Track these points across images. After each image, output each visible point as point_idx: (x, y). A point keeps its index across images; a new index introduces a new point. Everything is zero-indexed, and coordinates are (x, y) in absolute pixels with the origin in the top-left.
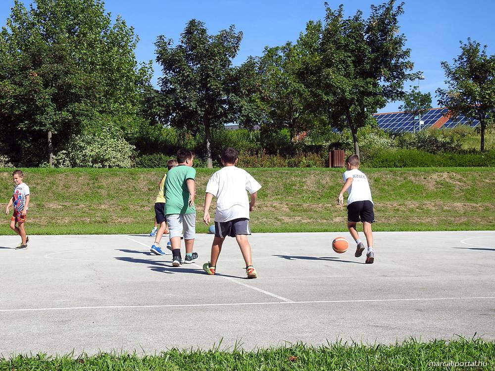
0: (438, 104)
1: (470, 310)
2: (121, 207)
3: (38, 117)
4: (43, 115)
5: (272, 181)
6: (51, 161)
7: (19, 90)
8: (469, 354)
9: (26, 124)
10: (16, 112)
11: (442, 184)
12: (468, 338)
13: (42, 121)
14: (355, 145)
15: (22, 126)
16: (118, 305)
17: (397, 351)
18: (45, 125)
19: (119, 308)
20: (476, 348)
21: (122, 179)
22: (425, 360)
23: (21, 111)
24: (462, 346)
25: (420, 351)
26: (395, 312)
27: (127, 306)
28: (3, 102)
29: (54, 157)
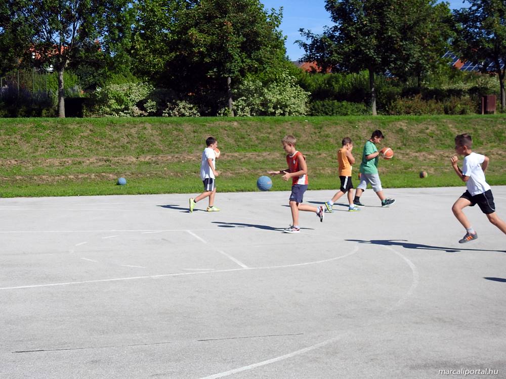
3: (228, 64)
4: (232, 62)
6: (231, 108)
7: (209, 39)
9: (214, 72)
10: (207, 60)
14: (501, 91)
15: (211, 73)
18: (234, 73)
23: (211, 59)
28: (196, 50)
29: (234, 103)
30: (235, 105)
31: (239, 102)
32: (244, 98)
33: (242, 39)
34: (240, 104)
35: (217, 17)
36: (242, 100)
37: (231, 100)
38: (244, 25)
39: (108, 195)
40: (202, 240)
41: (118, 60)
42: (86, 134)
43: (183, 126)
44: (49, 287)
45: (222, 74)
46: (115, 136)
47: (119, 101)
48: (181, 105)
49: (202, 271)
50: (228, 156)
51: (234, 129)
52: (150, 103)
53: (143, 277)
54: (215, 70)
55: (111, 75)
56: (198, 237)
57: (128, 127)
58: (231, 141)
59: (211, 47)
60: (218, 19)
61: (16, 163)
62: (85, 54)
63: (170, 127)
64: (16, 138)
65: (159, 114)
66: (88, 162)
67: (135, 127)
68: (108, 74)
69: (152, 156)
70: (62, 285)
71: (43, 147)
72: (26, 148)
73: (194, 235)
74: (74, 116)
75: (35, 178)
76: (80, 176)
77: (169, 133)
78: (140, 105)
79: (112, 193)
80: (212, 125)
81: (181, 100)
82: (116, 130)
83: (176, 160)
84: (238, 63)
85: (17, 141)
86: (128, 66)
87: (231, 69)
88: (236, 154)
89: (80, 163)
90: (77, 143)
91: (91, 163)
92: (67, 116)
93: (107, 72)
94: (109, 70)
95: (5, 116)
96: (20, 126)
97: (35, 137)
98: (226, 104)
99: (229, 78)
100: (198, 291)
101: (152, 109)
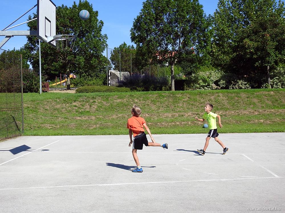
3: (268, 58)
4: (270, 57)
6: (269, 83)
7: (256, 44)
10: (255, 56)
13: (270, 61)
15: (257, 64)
18: (271, 63)
23: (258, 55)
28: (248, 51)
29: (271, 81)
30: (272, 82)
31: (274, 80)
32: (278, 78)
33: (276, 43)
34: (275, 81)
35: (260, 32)
36: (276, 79)
37: (269, 79)
38: (277, 36)
39: (197, 133)
40: (251, 160)
41: (204, 58)
42: (186, 100)
43: (241, 95)
44: (164, 183)
45: (264, 64)
46: (202, 100)
47: (204, 81)
48: (240, 82)
49: (251, 178)
50: (268, 111)
51: (271, 96)
52: (222, 82)
53: (216, 180)
54: (260, 62)
55: (200, 67)
56: (249, 158)
57: (209, 96)
58: (270, 103)
59: (257, 49)
60: (261, 32)
61: (148, 116)
62: (185, 56)
63: (233, 95)
64: (148, 102)
65: (227, 88)
66: (187, 115)
67: (213, 95)
68: (198, 66)
69: (223, 111)
70: (171, 183)
71: (162, 107)
72: (154, 107)
73: (246, 157)
74: (180, 90)
75: (158, 124)
76: (183, 123)
77: (232, 98)
78: (216, 83)
79: (200, 132)
80: (258, 93)
81: (240, 80)
82: (202, 97)
83: (237, 114)
84: (273, 57)
85: (149, 104)
86: (209, 62)
87: (269, 61)
88: (272, 110)
89: (182, 115)
90: (181, 105)
91: (189, 116)
92: (175, 90)
93: (198, 65)
94: (199, 64)
95: (143, 91)
96: (150, 95)
97: (159, 101)
98: (266, 81)
99: (268, 66)
100: (247, 189)
101: (223, 85)
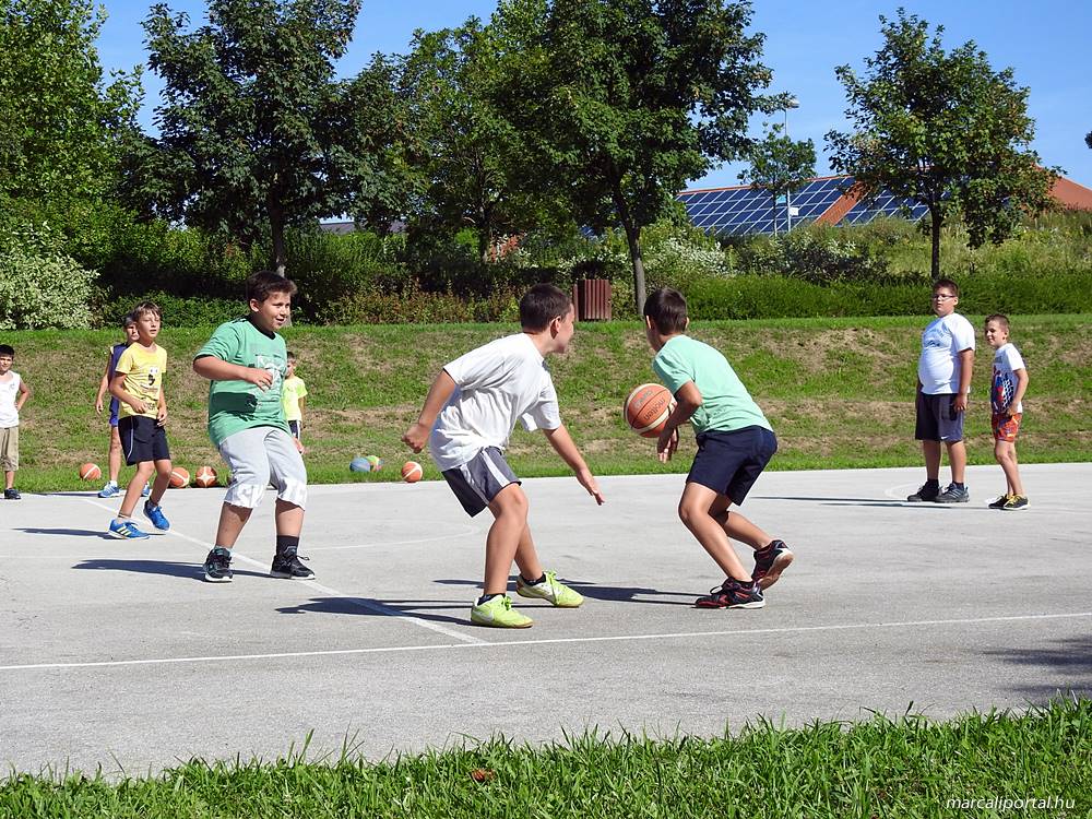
0: (832, 168)
1: (902, 653)
2: (67, 425)
5: (437, 357)
8: (894, 752)
11: (841, 358)
12: (895, 715)
14: (634, 265)
16: (60, 662)
17: (729, 750)
19: (63, 668)
20: (911, 739)
21: (69, 356)
22: (794, 770)
24: (878, 735)
25: (782, 750)
26: (726, 662)
27: (83, 662)
